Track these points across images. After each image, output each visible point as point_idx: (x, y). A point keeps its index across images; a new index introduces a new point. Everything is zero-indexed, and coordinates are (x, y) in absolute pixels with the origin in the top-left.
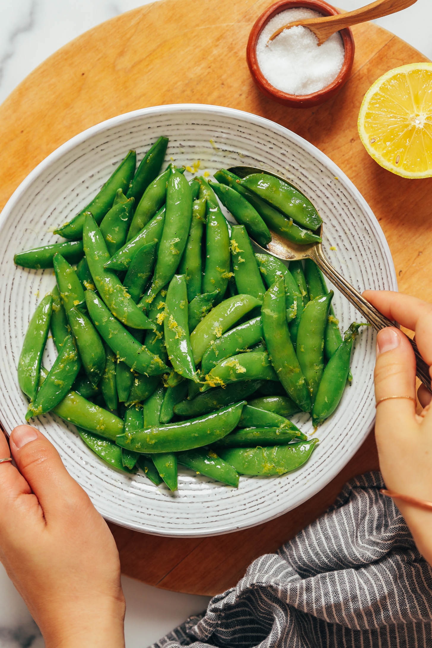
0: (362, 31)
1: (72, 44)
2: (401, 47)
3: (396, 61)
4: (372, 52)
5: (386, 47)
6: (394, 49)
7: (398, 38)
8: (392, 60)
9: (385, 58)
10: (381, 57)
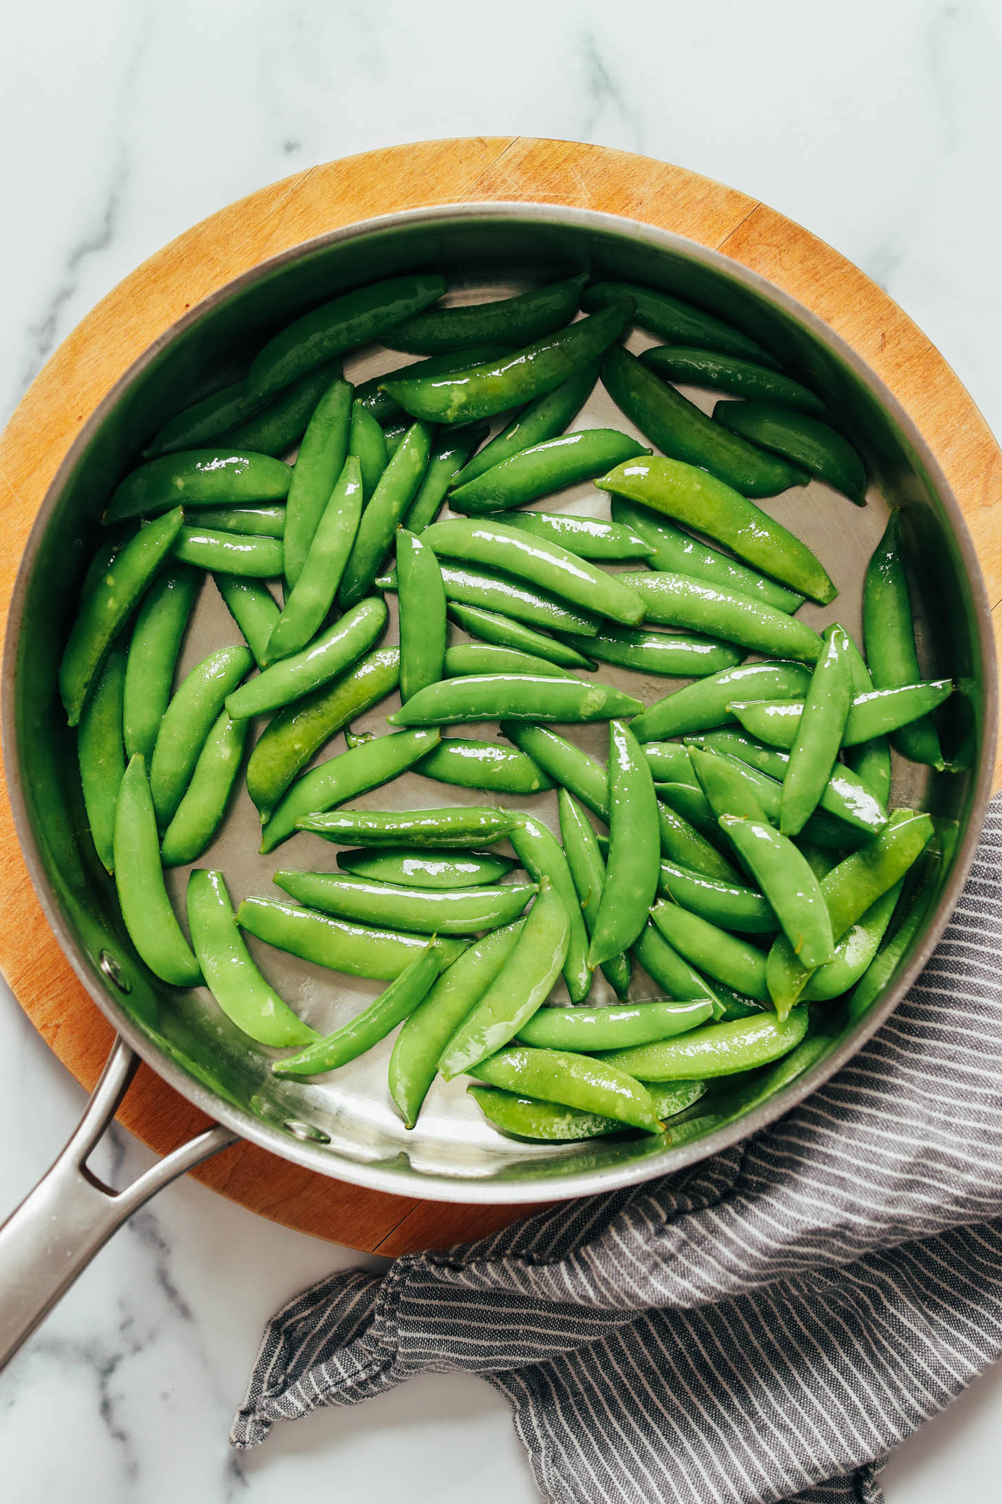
0: (699, 198)
1: (166, 253)
2: (772, 222)
3: (768, 248)
4: (720, 234)
5: (746, 224)
6: (761, 226)
7: (766, 208)
8: (759, 247)
9: (745, 244)
10: (738, 242)
